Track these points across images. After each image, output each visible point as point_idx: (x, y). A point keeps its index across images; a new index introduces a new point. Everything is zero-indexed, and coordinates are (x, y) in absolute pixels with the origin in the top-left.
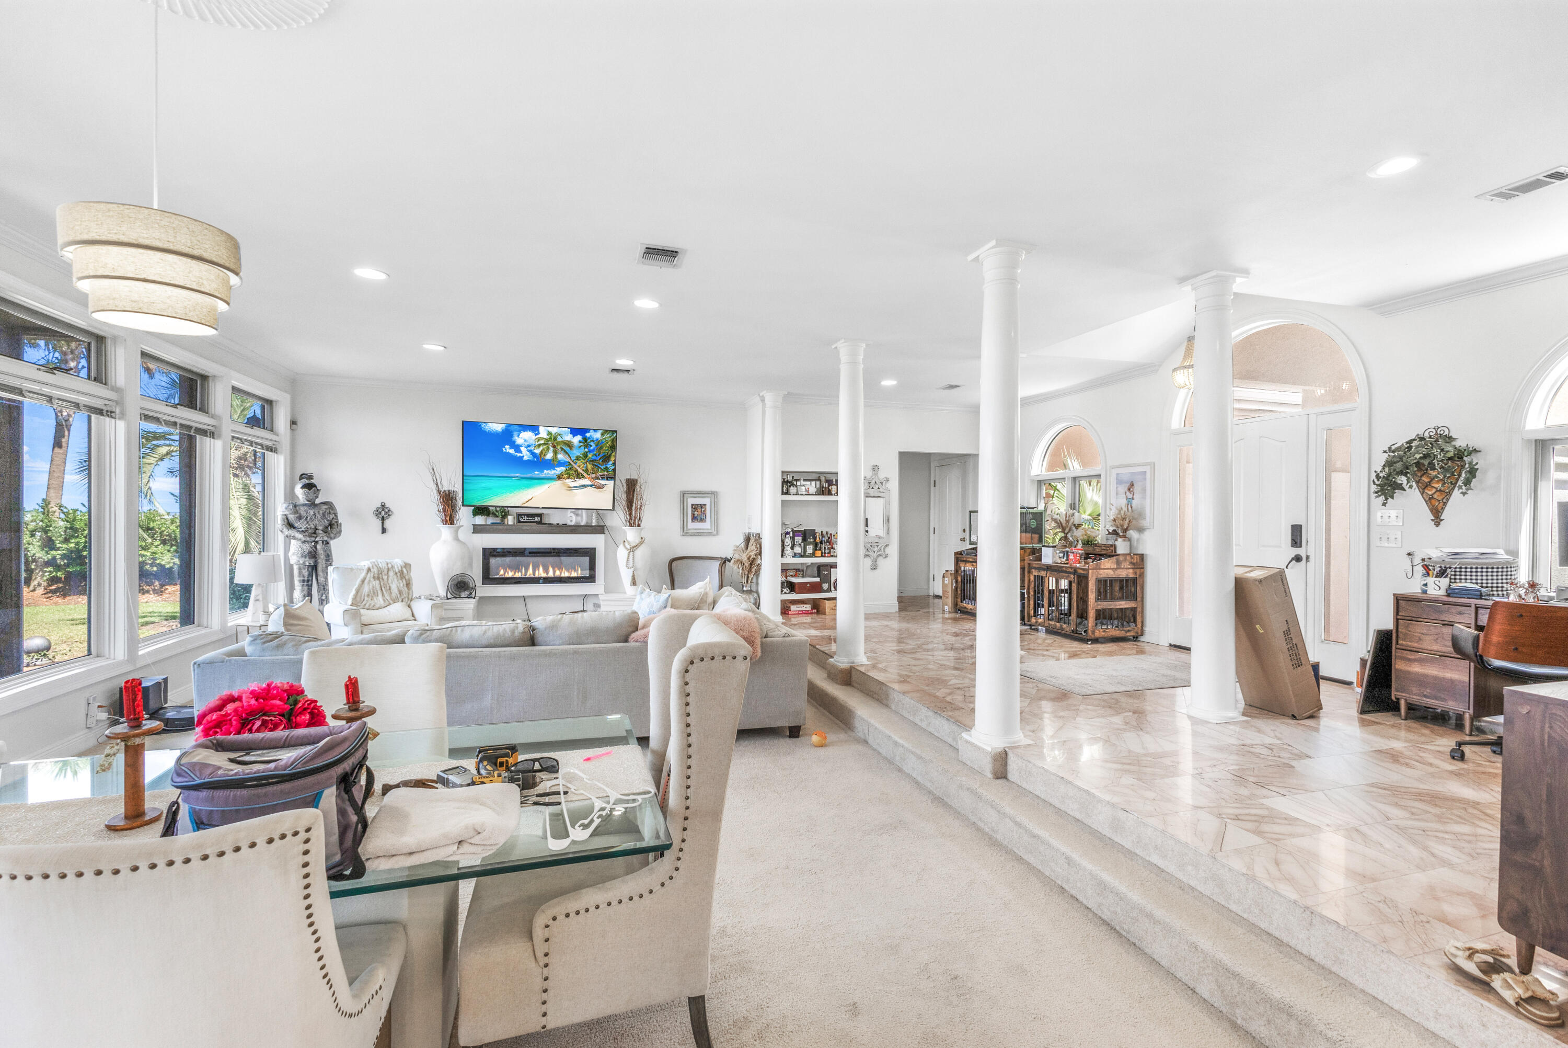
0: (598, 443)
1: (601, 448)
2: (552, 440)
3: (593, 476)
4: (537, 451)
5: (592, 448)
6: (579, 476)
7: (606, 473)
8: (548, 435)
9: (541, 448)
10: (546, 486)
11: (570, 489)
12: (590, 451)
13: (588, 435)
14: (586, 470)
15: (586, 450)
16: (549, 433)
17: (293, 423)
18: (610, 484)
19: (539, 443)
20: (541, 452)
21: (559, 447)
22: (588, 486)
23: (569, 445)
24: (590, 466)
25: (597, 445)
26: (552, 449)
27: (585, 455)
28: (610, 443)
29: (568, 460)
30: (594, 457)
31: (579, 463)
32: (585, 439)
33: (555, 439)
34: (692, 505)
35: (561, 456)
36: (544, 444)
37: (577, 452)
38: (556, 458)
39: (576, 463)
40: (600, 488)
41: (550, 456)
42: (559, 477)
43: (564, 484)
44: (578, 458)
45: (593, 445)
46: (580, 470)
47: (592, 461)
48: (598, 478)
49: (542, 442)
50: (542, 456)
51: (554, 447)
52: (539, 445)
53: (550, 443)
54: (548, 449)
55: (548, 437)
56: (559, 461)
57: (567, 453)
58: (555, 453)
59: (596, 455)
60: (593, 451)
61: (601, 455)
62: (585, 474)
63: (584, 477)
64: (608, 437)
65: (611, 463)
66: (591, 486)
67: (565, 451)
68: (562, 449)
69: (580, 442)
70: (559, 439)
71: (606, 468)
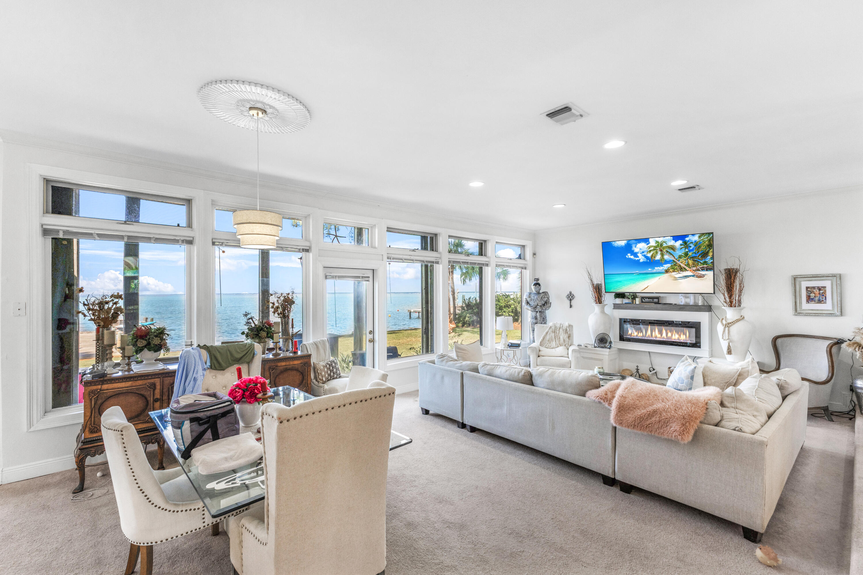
0: (696, 243)
1: (699, 247)
2: (660, 247)
3: (694, 268)
4: (649, 255)
5: (691, 248)
6: (682, 269)
7: (705, 266)
8: (656, 243)
9: (652, 253)
10: (657, 278)
11: (676, 279)
12: (690, 251)
13: (687, 239)
14: (688, 265)
15: (687, 250)
16: (657, 242)
17: (534, 254)
18: (710, 274)
19: (650, 249)
20: (652, 255)
21: (664, 251)
22: (690, 276)
23: (673, 248)
24: (690, 262)
25: (695, 246)
26: (659, 252)
27: (686, 254)
28: (707, 242)
29: (673, 259)
30: (694, 255)
31: (681, 260)
32: (685, 243)
33: (661, 245)
34: (807, 288)
35: (667, 257)
36: (654, 250)
37: (681, 253)
38: (663, 258)
39: (679, 261)
40: (701, 277)
41: (658, 257)
42: (667, 271)
43: (671, 276)
44: (680, 257)
45: (692, 246)
46: (682, 265)
47: (692, 258)
48: (698, 270)
49: (652, 248)
50: (653, 258)
51: (661, 251)
52: (650, 251)
53: (657, 248)
54: (657, 253)
55: (656, 245)
56: (666, 260)
57: (671, 254)
58: (662, 255)
59: (695, 253)
60: (692, 250)
61: (700, 252)
62: (687, 268)
63: (686, 270)
64: (705, 238)
65: (709, 257)
66: (693, 276)
67: (670, 253)
68: (667, 252)
69: (681, 245)
70: (665, 245)
71: (705, 263)
